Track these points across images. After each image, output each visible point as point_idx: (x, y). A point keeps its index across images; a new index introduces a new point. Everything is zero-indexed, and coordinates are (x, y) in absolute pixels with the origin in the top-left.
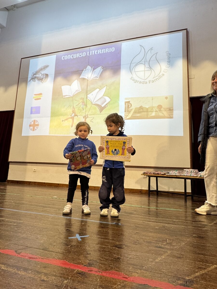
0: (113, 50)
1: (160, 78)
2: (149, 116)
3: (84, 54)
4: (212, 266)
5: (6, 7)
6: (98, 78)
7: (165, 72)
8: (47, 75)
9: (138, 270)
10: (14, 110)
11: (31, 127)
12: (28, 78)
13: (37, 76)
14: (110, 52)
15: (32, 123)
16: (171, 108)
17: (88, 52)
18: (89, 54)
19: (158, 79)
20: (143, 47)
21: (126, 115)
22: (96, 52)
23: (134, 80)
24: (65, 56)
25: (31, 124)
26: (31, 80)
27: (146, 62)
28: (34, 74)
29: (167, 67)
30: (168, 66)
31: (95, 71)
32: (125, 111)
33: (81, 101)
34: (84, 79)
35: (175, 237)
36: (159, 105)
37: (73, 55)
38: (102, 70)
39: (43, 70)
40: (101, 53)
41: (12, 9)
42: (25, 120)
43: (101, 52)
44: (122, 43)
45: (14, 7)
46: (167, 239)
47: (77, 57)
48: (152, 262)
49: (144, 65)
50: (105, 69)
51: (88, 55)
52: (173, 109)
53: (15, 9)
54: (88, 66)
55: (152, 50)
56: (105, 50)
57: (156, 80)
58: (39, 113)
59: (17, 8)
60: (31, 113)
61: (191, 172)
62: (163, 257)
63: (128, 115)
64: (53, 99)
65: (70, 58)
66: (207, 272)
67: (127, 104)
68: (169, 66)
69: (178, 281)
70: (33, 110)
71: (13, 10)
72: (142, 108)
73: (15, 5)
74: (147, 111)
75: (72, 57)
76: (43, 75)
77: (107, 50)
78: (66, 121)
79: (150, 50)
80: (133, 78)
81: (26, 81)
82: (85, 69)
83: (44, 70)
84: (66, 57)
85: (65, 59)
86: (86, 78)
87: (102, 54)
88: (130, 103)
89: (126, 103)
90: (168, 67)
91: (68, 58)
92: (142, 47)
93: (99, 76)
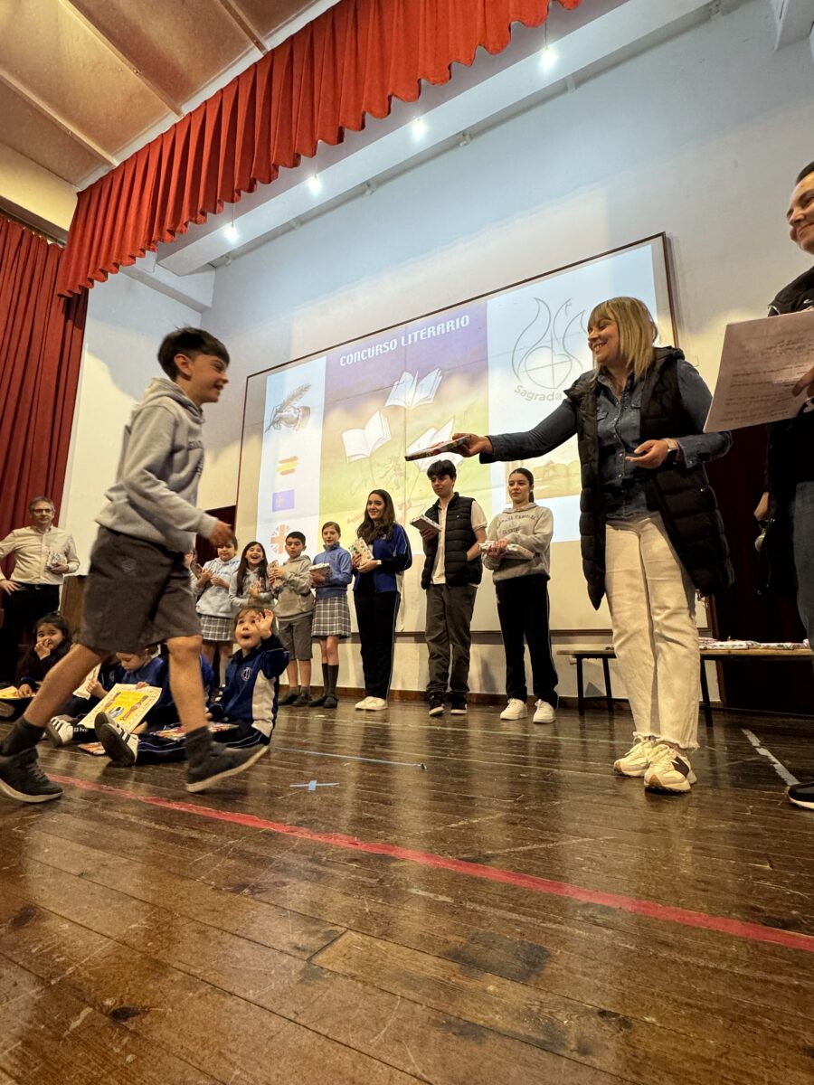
0: (465, 321)
2: (572, 488)
3: (393, 343)
5: (211, 261)
6: (431, 401)
8: (307, 410)
10: (235, 504)
11: (275, 545)
12: (263, 422)
13: (284, 415)
14: (460, 329)
15: (276, 534)
17: (403, 339)
18: (405, 343)
20: (543, 302)
22: (422, 334)
23: (524, 393)
24: (346, 356)
25: (275, 536)
26: (270, 426)
27: (555, 342)
28: (277, 412)
31: (423, 381)
33: (391, 465)
34: (396, 407)
37: (366, 351)
38: (441, 377)
39: (297, 398)
40: (434, 334)
41: (224, 264)
42: (260, 527)
43: (436, 333)
44: (489, 302)
45: (227, 257)
47: (377, 354)
49: (550, 350)
50: (447, 375)
51: (403, 344)
53: (230, 261)
54: (405, 373)
56: (445, 327)
58: (293, 507)
59: (234, 258)
60: (274, 510)
64: (324, 467)
65: (359, 360)
70: (277, 501)
71: (227, 265)
72: (553, 468)
73: (229, 253)
74: (568, 475)
75: (365, 357)
76: (298, 409)
77: (450, 325)
78: (357, 522)
79: (562, 307)
80: (522, 387)
81: (259, 430)
82: (397, 383)
83: (300, 398)
84: (350, 357)
85: (346, 364)
86: (403, 404)
87: (437, 336)
91: (355, 361)
92: (541, 303)
93: (432, 396)
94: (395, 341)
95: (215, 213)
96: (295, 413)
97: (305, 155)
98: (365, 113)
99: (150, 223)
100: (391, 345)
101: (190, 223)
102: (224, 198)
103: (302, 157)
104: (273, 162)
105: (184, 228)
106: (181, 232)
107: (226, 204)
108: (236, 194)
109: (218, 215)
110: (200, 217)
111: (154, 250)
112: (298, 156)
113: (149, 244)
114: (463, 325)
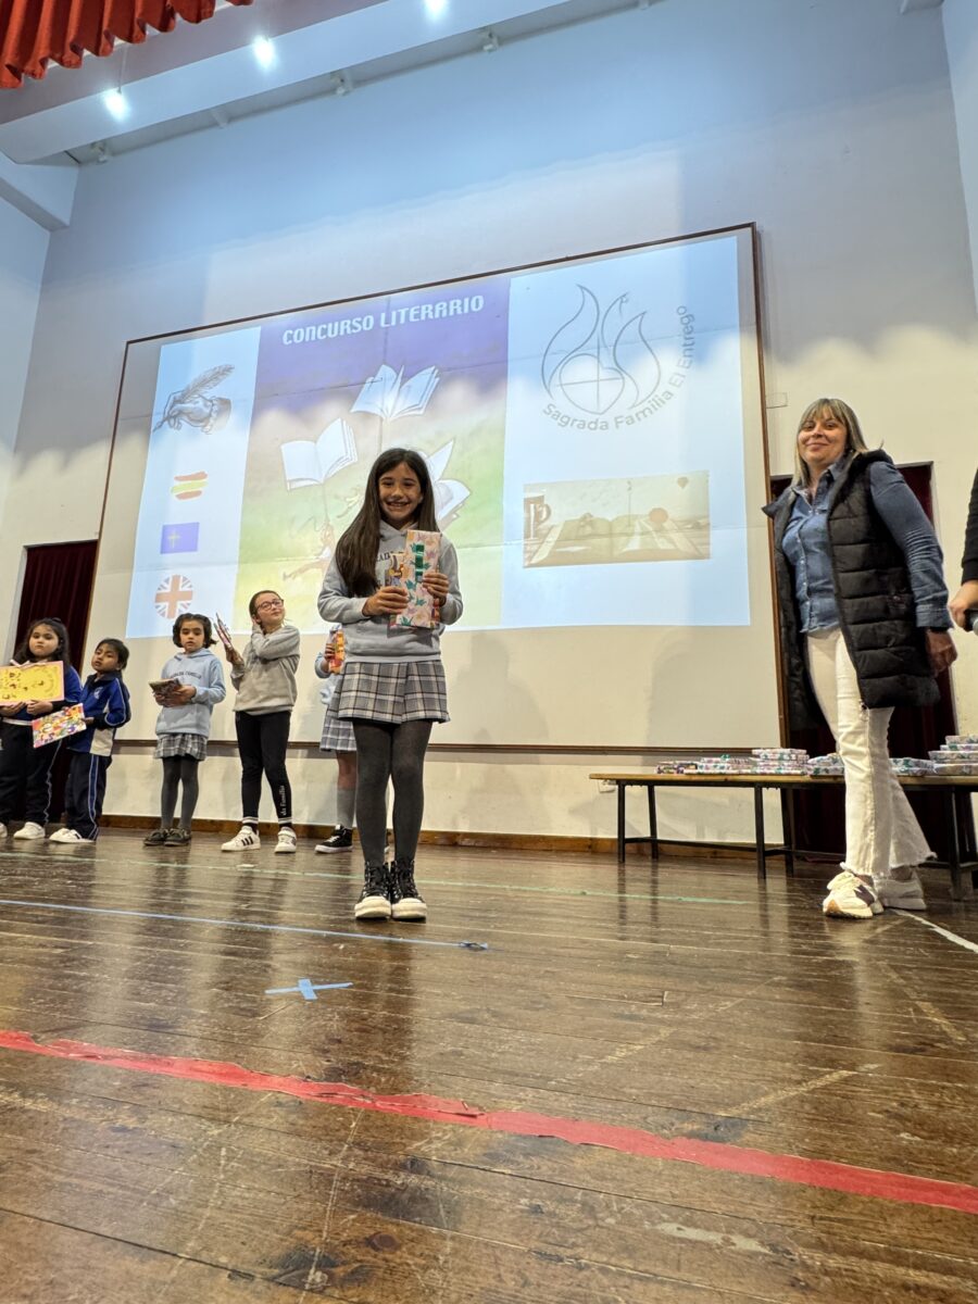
0: (477, 304)
1: (656, 409)
2: (616, 553)
3: (368, 320)
4: (830, 1073)
5: (72, 150)
6: (421, 412)
7: (674, 385)
9: (524, 1091)
10: (96, 537)
11: (162, 605)
12: (150, 415)
13: (187, 408)
14: (468, 314)
15: (165, 588)
16: (701, 521)
17: (383, 316)
18: (386, 323)
19: (651, 412)
20: (588, 291)
21: (528, 548)
22: (412, 312)
23: (557, 416)
24: (294, 330)
25: (163, 591)
26: (162, 423)
27: (602, 349)
28: (176, 401)
29: (681, 363)
30: (685, 362)
31: (406, 384)
32: (527, 536)
33: (356, 499)
34: (367, 415)
35: (700, 986)
36: (654, 510)
37: (325, 326)
38: (438, 379)
39: (211, 384)
40: (431, 316)
41: (95, 160)
42: (138, 576)
43: (434, 315)
44: (513, 280)
45: (103, 150)
46: (666, 993)
47: (342, 333)
48: (589, 1063)
49: (595, 360)
50: (447, 376)
51: (383, 324)
52: (709, 524)
53: (105, 157)
54: (383, 366)
55: (627, 301)
56: (448, 308)
57: (641, 415)
58: (193, 548)
59: (114, 154)
60: (164, 550)
61: (781, 759)
62: (639, 1047)
63: (537, 551)
64: (249, 493)
65: (313, 338)
66: (808, 1092)
67: (532, 506)
68: (691, 362)
69: (683, 1123)
70: (169, 538)
71: (98, 162)
72: (591, 524)
73: (104, 142)
74: (611, 535)
75: (322, 335)
76: (211, 401)
77: (455, 306)
78: (299, 579)
79: (615, 302)
80: (554, 407)
81: (144, 426)
82: (370, 379)
83: (215, 385)
84: (299, 333)
85: (293, 343)
86: (376, 411)
87: (434, 319)
88: (545, 502)
89: (528, 502)
90: (687, 365)
91: (307, 339)
92: (586, 292)
93: (424, 403)
94: (371, 318)
95: (96, 52)
96: (206, 405)
100: (365, 324)
102: (114, 30)
108: (137, 28)
114: (474, 309)
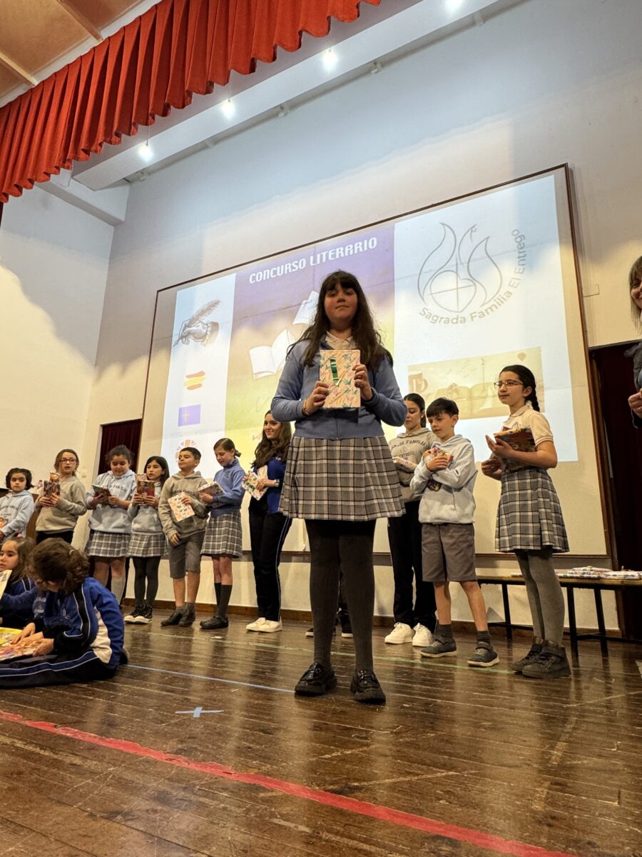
0: (372, 243)
2: (475, 411)
3: (302, 262)
5: (127, 177)
8: (215, 326)
10: (141, 417)
12: (172, 337)
13: (193, 330)
14: (367, 251)
17: (312, 258)
18: (313, 262)
20: (449, 227)
22: (330, 254)
24: (256, 273)
26: (178, 340)
27: (460, 266)
28: (187, 326)
37: (275, 269)
39: (207, 313)
41: (138, 179)
42: (165, 441)
43: (344, 254)
44: (394, 225)
45: (142, 173)
47: (286, 272)
49: (455, 274)
51: (312, 264)
52: (543, 387)
53: (144, 177)
54: (312, 292)
55: (475, 231)
58: (199, 423)
59: (149, 174)
64: (230, 384)
65: (268, 277)
67: (414, 381)
69: (330, 785)
70: (183, 416)
71: (141, 181)
72: (456, 391)
74: (470, 397)
75: (274, 275)
76: (207, 325)
77: (359, 247)
79: (467, 231)
81: (167, 344)
82: (304, 301)
83: (209, 314)
84: (259, 275)
85: (256, 282)
87: (345, 257)
88: (424, 377)
91: (264, 278)
92: (446, 227)
94: (304, 260)
95: (129, 135)
96: (204, 328)
97: (218, 83)
98: (276, 45)
99: (66, 140)
100: (300, 265)
101: (104, 143)
102: (138, 121)
103: (215, 84)
104: (186, 88)
105: (99, 147)
106: (96, 151)
107: (140, 127)
108: (150, 118)
109: (132, 137)
110: (114, 138)
111: (68, 168)
112: (211, 84)
113: (64, 162)
114: (370, 247)
